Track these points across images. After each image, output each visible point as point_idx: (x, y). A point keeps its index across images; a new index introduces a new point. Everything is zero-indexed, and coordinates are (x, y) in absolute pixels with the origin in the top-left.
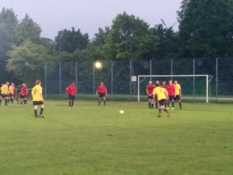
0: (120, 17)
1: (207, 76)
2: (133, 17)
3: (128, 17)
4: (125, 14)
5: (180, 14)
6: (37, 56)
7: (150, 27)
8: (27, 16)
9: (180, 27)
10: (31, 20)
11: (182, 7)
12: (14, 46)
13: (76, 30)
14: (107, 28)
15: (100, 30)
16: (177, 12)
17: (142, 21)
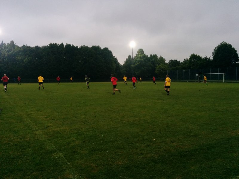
0: (192, 55)
1: (224, 74)
2: (196, 55)
3: (195, 55)
4: (194, 54)
5: (213, 53)
6: (164, 68)
7: (202, 58)
8: (161, 56)
9: (213, 58)
10: (162, 57)
11: (214, 51)
12: (157, 65)
13: (176, 60)
14: (187, 59)
15: (185, 59)
16: (212, 53)
17: (200, 56)
